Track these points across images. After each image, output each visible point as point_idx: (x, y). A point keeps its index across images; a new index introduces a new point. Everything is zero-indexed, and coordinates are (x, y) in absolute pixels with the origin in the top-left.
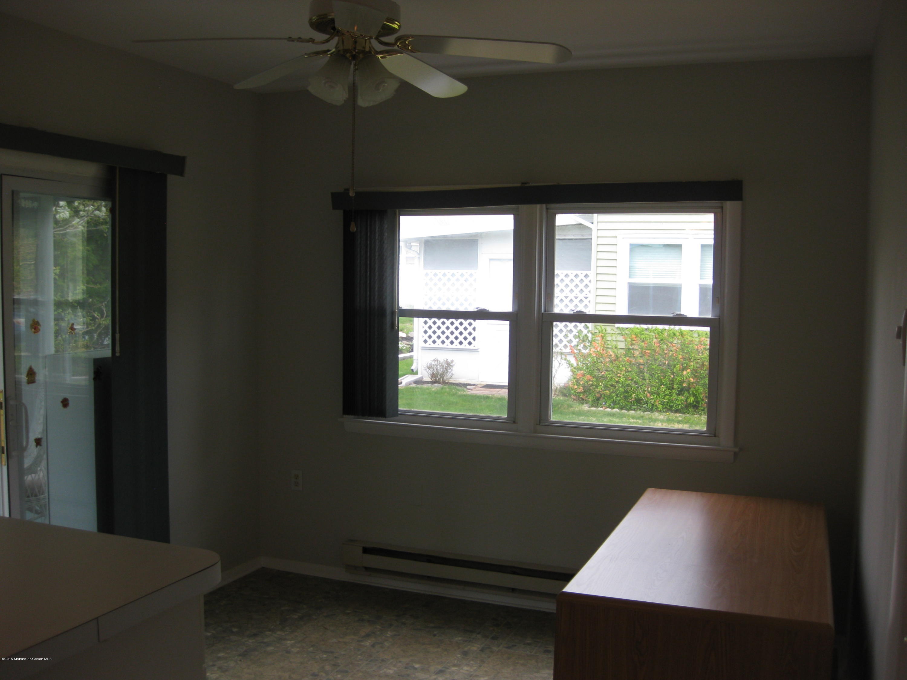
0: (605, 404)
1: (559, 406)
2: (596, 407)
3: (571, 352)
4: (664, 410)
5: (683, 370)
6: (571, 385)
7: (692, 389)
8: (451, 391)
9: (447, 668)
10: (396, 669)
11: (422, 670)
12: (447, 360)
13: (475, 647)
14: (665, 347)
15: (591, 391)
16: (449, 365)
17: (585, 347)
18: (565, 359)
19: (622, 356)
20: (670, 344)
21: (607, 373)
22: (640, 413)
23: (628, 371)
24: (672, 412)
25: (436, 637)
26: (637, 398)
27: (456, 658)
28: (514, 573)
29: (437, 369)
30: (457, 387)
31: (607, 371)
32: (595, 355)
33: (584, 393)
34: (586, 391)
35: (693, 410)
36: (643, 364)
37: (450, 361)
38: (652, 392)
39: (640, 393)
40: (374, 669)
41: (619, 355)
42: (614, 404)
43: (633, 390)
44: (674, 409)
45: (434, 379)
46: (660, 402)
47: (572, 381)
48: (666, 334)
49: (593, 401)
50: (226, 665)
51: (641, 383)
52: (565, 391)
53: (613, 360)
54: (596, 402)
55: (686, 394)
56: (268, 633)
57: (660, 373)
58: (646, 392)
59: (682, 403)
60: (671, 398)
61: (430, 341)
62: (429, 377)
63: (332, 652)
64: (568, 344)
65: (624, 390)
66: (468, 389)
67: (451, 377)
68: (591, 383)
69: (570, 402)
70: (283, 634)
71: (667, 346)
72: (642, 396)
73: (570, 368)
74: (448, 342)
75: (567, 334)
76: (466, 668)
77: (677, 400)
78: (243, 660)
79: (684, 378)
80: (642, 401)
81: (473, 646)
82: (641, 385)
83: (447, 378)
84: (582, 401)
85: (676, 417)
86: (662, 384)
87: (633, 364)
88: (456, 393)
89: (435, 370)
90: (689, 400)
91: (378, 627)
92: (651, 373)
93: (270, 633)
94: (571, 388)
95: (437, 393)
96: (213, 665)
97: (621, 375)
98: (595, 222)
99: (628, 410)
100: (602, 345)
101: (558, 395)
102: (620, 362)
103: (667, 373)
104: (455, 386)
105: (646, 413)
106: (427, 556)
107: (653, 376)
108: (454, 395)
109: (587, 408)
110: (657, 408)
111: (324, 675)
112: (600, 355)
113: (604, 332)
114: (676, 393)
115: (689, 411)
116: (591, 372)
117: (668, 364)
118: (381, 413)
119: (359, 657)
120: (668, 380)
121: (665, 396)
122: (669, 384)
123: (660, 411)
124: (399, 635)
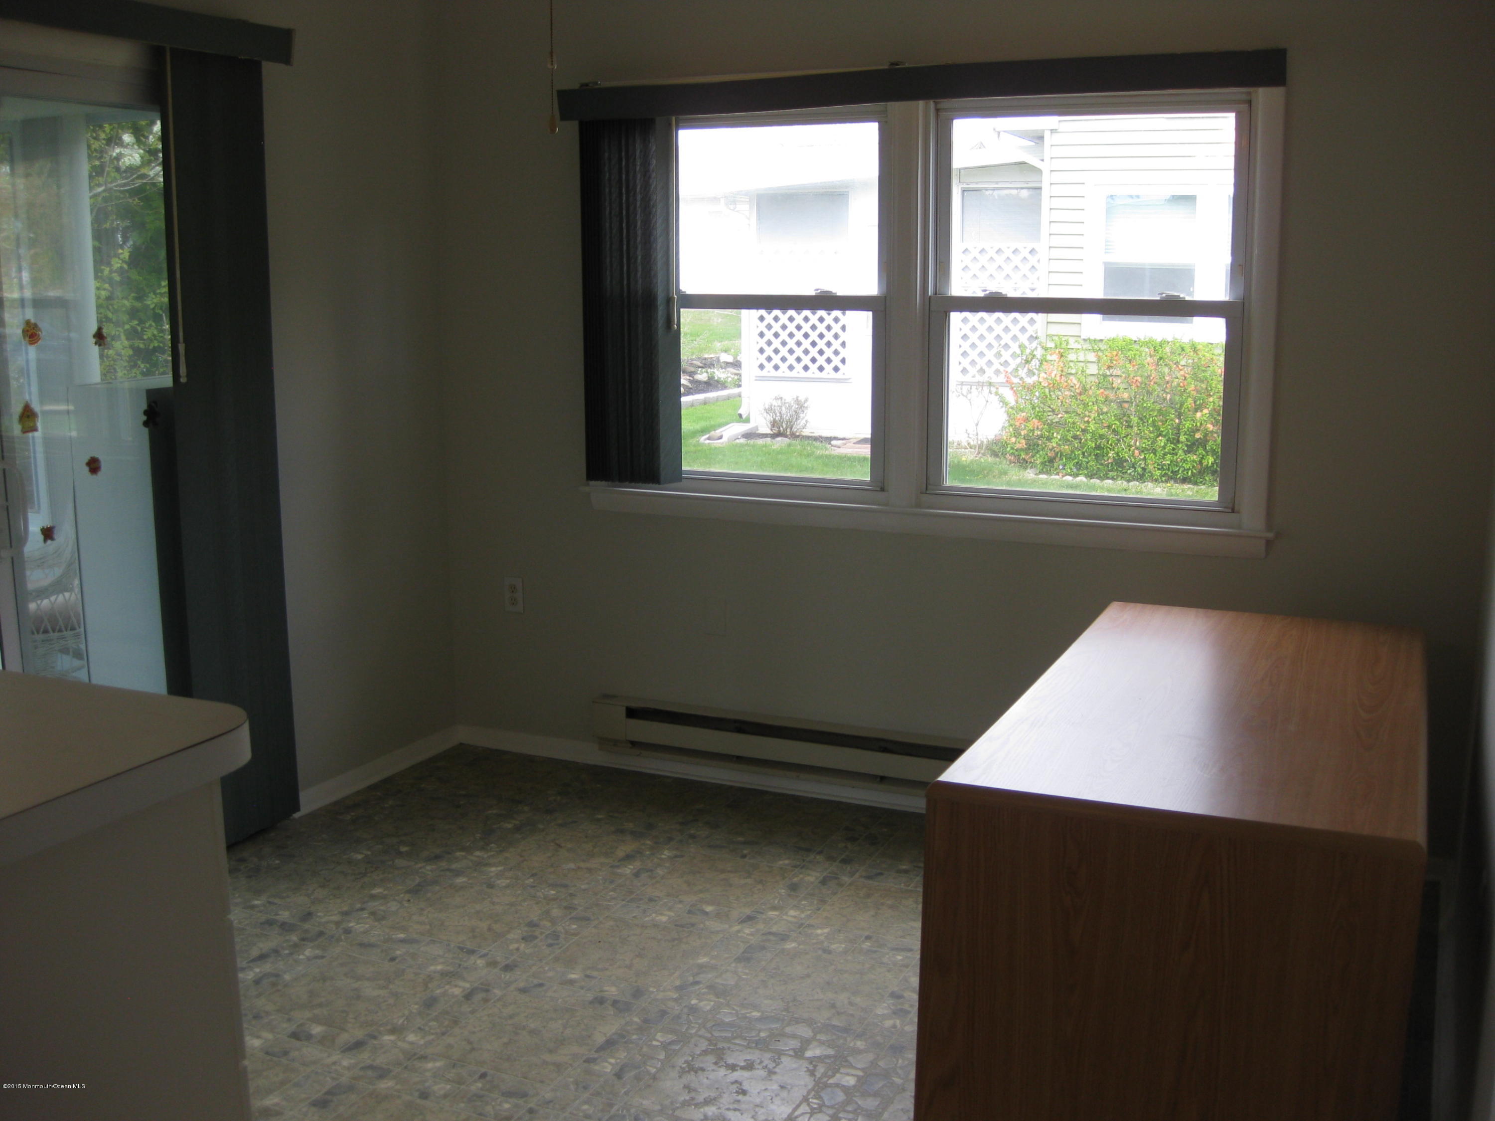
0: (1064, 469)
1: (986, 472)
2: (1048, 473)
3: (1007, 381)
4: (1163, 479)
5: (1196, 411)
6: (1005, 437)
7: (1210, 443)
8: (804, 449)
9: (762, 913)
10: (672, 914)
11: (718, 915)
12: (797, 397)
13: (812, 877)
14: (1166, 370)
15: (1040, 447)
16: (801, 406)
17: (1031, 373)
18: (997, 394)
19: (1093, 388)
20: (1175, 366)
21: (1065, 415)
22: (1122, 483)
23: (1103, 413)
24: (1176, 482)
25: (746, 860)
26: (1117, 458)
27: (777, 895)
28: (885, 750)
29: (780, 413)
30: (814, 442)
31: (1067, 412)
32: (1046, 385)
33: (1027, 450)
34: (1031, 447)
35: (1211, 478)
36: (1129, 400)
37: (803, 401)
38: (1142, 447)
39: (1123, 449)
40: (634, 915)
41: (1088, 386)
42: (1078, 470)
43: (1111, 445)
44: (1180, 477)
45: (775, 430)
46: (1156, 466)
47: (1007, 430)
48: (1168, 350)
49: (1043, 463)
50: (382, 908)
51: (1124, 432)
52: (995, 448)
53: (1078, 393)
54: (1049, 465)
55: (1200, 452)
56: (459, 854)
57: (1156, 416)
58: (1133, 448)
59: (1193, 467)
60: (1175, 457)
61: (769, 366)
62: (767, 425)
63: (566, 886)
64: (1002, 369)
65: (1096, 444)
66: (832, 446)
67: (806, 425)
68: (1039, 433)
69: (1004, 465)
70: (485, 856)
71: (1170, 368)
72: (1126, 455)
73: (1004, 408)
74: (799, 367)
75: (1000, 351)
76: (792, 913)
77: (1184, 461)
78: (412, 901)
79: (1196, 423)
80: (1125, 464)
81: (809, 875)
82: (1125, 437)
83: (798, 427)
84: (1024, 464)
85: (1183, 490)
86: (1160, 435)
87: (1111, 401)
88: (813, 452)
89: (778, 414)
90: (1205, 462)
91: (648, 842)
92: (1141, 416)
93: (463, 854)
94: (1006, 442)
95: (780, 452)
96: (362, 909)
97: (1090, 420)
98: (1047, 157)
99: (1101, 479)
100: (1060, 369)
101: (984, 454)
102: (1089, 396)
103: (1169, 416)
104: (810, 442)
105: (1132, 483)
106: (735, 721)
107: (1145, 421)
108: (809, 455)
109: (1031, 475)
110: (1152, 475)
111: (548, 924)
112: (1054, 386)
113: (1064, 345)
114: (1183, 449)
115: (1206, 480)
116: (1040, 414)
117: (1170, 399)
118: (652, 476)
119: (611, 893)
120: (1169, 427)
121: (1165, 454)
122: (1172, 434)
123: (1156, 480)
124: (682, 856)
